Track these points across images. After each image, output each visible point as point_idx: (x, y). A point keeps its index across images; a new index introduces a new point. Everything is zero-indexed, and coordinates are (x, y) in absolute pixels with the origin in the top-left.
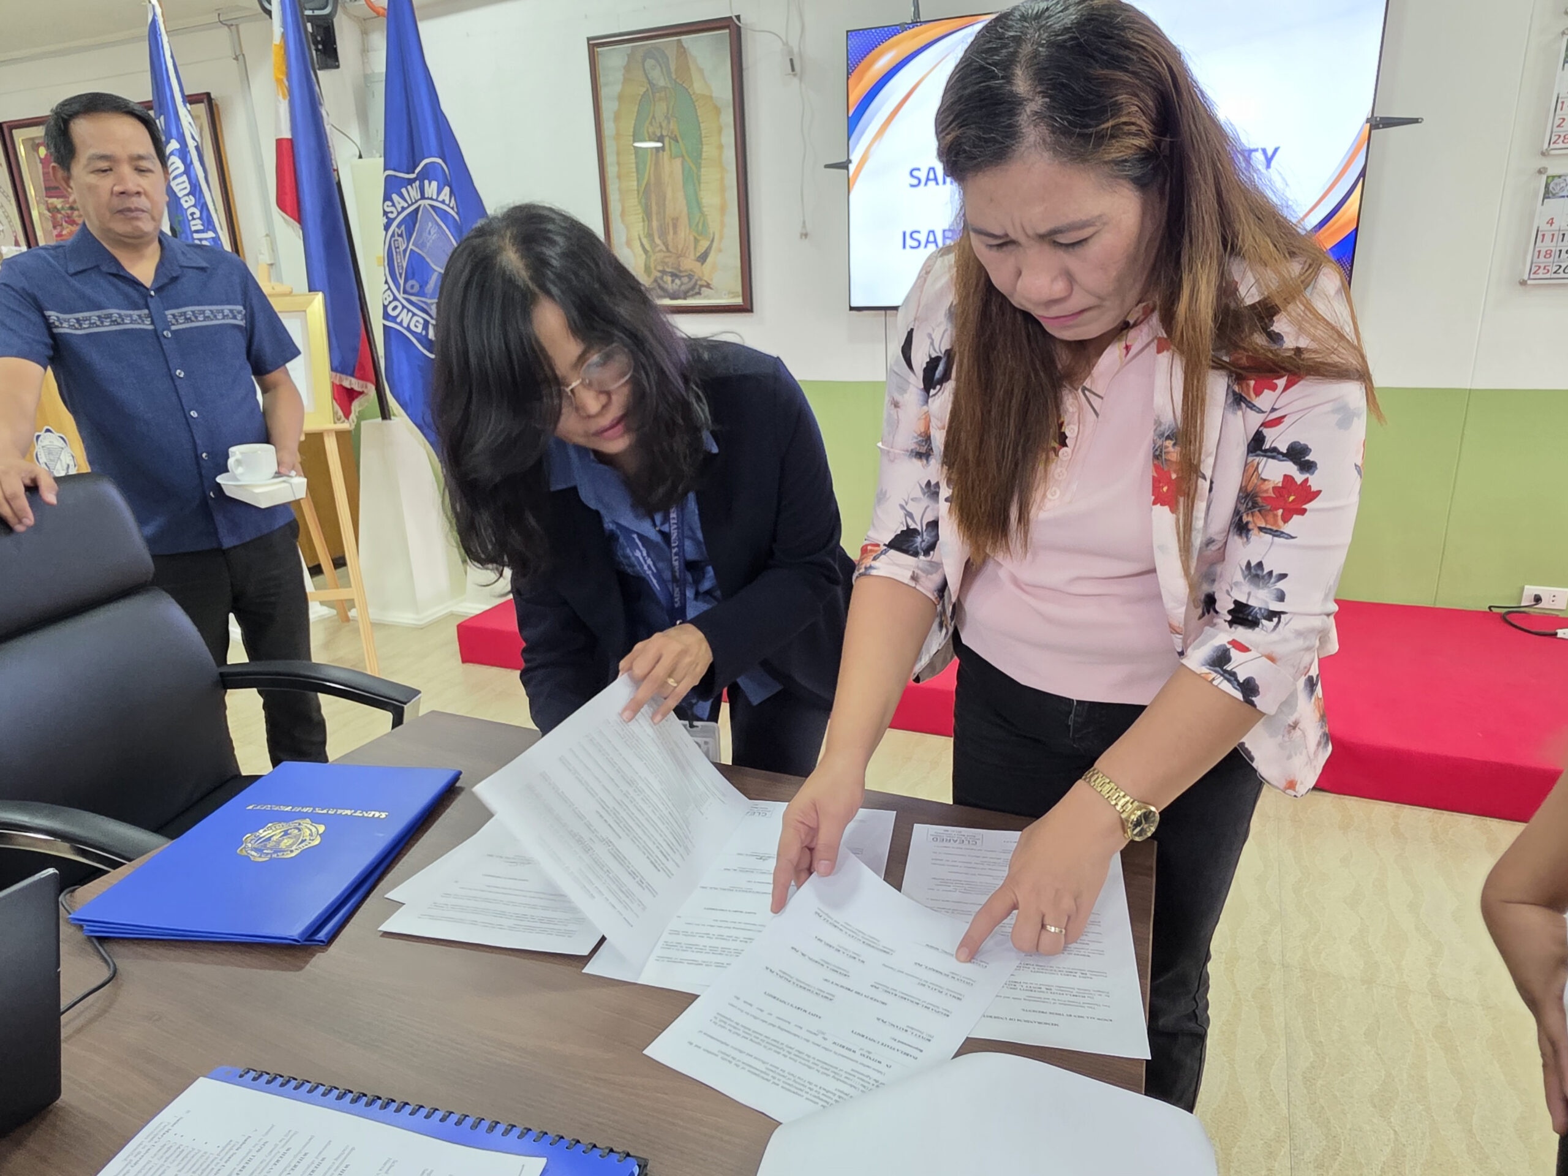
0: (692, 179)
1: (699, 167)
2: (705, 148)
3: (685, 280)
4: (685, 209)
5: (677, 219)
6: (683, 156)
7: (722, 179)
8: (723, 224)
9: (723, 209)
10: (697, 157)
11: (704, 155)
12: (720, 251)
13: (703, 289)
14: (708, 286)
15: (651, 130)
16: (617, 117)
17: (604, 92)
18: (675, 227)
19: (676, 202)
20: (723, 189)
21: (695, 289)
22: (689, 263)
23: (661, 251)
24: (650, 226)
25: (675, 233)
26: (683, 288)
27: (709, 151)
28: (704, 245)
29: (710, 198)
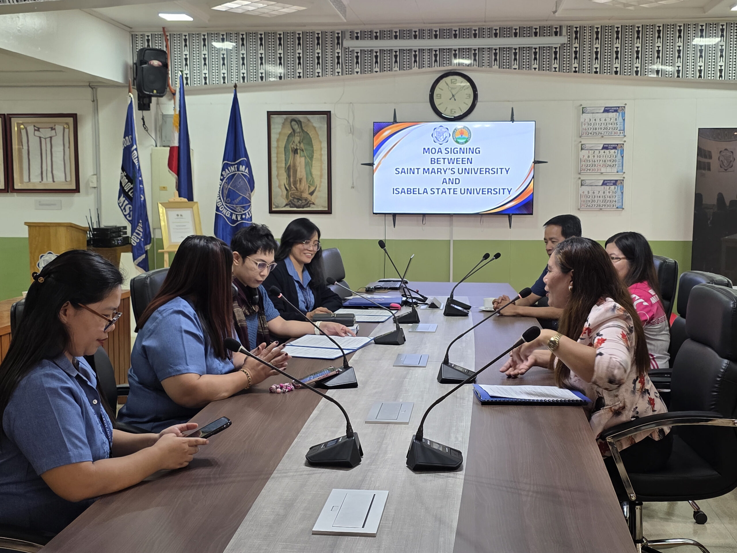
0: (309, 165)
1: (312, 160)
2: (315, 155)
3: (304, 201)
4: (305, 176)
5: (301, 179)
6: (305, 156)
7: (321, 166)
8: (321, 182)
9: (321, 176)
10: (311, 158)
11: (314, 157)
12: (319, 191)
13: (311, 205)
14: (313, 204)
15: (292, 146)
16: (278, 140)
17: (273, 131)
18: (300, 181)
19: (301, 172)
20: (321, 170)
21: (308, 204)
22: (306, 195)
23: (294, 190)
24: (289, 181)
25: (300, 184)
26: (303, 204)
27: (316, 155)
28: (312, 189)
29: (316, 172)
